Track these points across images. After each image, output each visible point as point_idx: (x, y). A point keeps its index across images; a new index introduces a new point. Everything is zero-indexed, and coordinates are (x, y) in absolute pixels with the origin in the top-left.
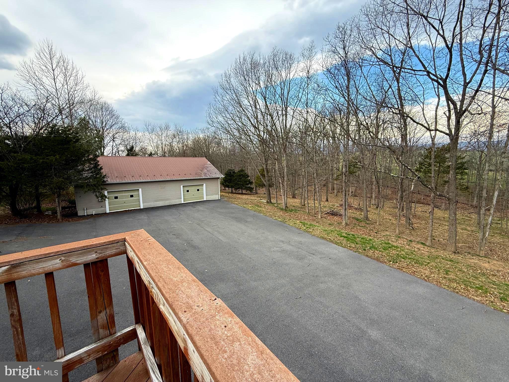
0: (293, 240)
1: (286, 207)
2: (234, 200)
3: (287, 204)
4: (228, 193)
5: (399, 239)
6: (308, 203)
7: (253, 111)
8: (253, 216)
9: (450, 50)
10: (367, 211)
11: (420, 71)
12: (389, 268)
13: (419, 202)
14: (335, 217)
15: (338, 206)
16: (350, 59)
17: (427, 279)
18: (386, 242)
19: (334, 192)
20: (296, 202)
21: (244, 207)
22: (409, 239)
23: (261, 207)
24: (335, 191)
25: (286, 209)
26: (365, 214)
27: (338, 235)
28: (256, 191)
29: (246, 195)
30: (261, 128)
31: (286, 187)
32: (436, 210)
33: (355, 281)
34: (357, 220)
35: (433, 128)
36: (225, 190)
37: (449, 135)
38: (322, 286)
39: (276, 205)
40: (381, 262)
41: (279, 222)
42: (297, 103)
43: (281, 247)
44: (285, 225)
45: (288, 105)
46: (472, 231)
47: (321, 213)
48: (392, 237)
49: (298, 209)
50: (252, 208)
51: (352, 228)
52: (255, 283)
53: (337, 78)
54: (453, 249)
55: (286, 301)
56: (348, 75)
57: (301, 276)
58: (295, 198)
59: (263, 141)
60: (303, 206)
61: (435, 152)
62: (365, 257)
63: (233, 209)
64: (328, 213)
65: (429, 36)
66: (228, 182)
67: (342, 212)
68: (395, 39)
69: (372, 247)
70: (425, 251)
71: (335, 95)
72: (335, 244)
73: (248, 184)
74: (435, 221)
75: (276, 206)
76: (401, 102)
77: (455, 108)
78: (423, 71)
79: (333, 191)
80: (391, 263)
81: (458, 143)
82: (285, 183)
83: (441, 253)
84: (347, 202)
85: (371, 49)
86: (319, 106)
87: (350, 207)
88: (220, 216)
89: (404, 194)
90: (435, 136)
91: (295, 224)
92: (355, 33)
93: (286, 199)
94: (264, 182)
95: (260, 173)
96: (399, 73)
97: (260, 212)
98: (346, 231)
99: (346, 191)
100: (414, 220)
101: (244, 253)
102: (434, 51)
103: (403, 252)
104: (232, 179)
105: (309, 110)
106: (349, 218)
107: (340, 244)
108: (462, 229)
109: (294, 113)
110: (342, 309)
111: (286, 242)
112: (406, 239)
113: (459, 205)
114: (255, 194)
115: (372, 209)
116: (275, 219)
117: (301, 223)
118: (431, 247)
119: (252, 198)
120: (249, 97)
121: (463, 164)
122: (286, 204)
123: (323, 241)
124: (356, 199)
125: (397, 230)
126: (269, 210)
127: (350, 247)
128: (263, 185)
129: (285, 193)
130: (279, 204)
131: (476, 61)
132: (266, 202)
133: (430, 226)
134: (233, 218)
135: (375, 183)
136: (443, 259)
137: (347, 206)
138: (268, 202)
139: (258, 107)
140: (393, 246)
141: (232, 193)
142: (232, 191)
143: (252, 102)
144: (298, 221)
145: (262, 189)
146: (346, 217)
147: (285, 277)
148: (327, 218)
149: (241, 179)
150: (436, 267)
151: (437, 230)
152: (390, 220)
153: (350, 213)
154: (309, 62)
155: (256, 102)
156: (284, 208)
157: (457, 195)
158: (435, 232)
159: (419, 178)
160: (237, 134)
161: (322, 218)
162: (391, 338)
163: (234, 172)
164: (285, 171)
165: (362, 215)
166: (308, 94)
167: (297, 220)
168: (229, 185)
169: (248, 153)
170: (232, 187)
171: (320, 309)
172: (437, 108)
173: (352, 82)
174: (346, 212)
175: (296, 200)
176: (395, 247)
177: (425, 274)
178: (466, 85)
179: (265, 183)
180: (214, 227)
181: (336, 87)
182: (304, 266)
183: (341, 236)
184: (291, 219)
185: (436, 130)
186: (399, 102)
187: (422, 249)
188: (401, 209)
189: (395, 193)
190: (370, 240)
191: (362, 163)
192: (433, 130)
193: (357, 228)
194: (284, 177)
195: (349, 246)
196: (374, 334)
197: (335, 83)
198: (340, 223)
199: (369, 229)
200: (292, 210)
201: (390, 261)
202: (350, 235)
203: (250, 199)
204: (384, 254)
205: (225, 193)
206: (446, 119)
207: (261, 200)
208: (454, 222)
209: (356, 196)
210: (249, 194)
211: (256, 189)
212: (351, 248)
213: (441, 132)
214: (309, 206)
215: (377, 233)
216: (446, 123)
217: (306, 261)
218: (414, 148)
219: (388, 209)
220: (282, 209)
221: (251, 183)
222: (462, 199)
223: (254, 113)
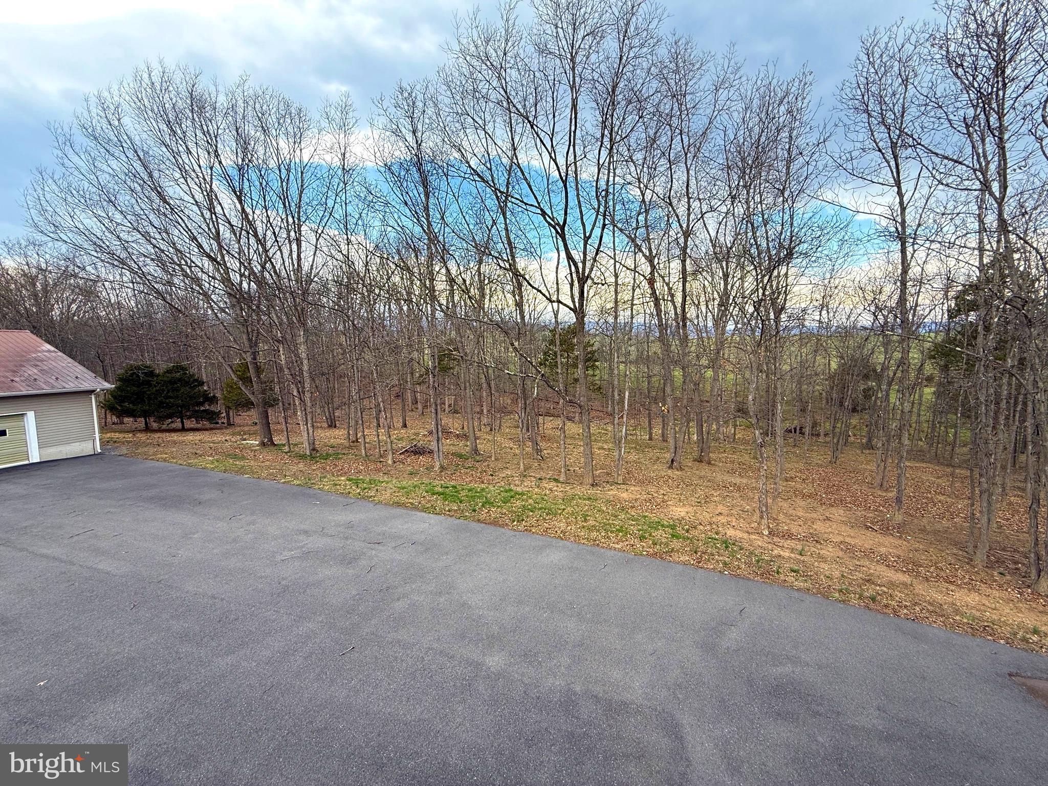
0: (333, 524)
1: (314, 449)
2: (152, 450)
3: (314, 443)
4: (134, 431)
5: (525, 479)
6: (364, 436)
7: (205, 219)
8: (222, 485)
9: (565, 183)
10: (476, 439)
11: (532, 205)
12: (513, 533)
13: (548, 414)
14: (421, 458)
15: (425, 435)
16: (427, 156)
17: (563, 536)
18: (507, 488)
19: (417, 408)
20: (338, 436)
21: (189, 465)
22: (538, 476)
23: (243, 458)
24: (420, 406)
25: (314, 454)
26: (472, 444)
27: (427, 492)
28: (229, 419)
29: (197, 433)
30: (233, 264)
31: (309, 404)
32: (569, 424)
33: (461, 574)
34: (460, 456)
35: (554, 298)
36: (122, 423)
37: (574, 310)
38: (399, 606)
39: (286, 449)
40: (500, 526)
41: (296, 489)
42: (325, 220)
43: (302, 547)
44: (311, 491)
45: (303, 219)
46: (609, 449)
47: (393, 453)
48: (516, 479)
49: (344, 452)
50: (216, 464)
51: (452, 474)
52: (229, 659)
53: (405, 185)
54: (591, 481)
55: (318, 670)
56: (425, 183)
57: (354, 600)
58: (335, 427)
59: (237, 296)
60: (353, 442)
61: (560, 335)
62: (475, 525)
63: (152, 474)
64: (406, 451)
65: (541, 155)
66: (132, 403)
67: (433, 446)
68: (495, 144)
69: (488, 503)
70: (558, 490)
71: (403, 218)
72: (423, 511)
73: (202, 404)
74: (568, 441)
75: (286, 451)
76: (511, 250)
77: (577, 272)
78: (536, 207)
79: (415, 406)
80: (515, 523)
81: (584, 324)
82: (308, 395)
83: (579, 490)
84: (439, 426)
85: (460, 150)
86: (375, 234)
87: (447, 433)
88: (102, 502)
89: (528, 402)
90: (558, 311)
91: (336, 485)
92: (430, 111)
93: (311, 431)
94: (250, 396)
95: (235, 374)
96: (505, 201)
97: (241, 471)
98: (443, 482)
99: (436, 405)
100: (543, 445)
101: (190, 588)
102: (548, 180)
103: (530, 501)
104: (145, 392)
105: (353, 239)
106: (446, 455)
107: (432, 510)
108: (599, 449)
109: (317, 240)
110: (439, 639)
111: (315, 532)
112: (535, 477)
113: (593, 414)
114: (226, 428)
115: (484, 434)
116: (284, 483)
117: (349, 480)
118: (566, 483)
119: (218, 437)
120: (189, 180)
121: (592, 353)
122: (312, 444)
123: (398, 510)
124: (458, 418)
125: (522, 464)
126: (268, 463)
127: (449, 511)
128: (248, 405)
129: (309, 419)
130: (296, 445)
131: (594, 209)
132: (258, 445)
133: (562, 450)
134: (151, 499)
135: (485, 385)
136: (580, 498)
137: (440, 433)
138: (263, 444)
139: (218, 209)
140: (517, 493)
141: (147, 429)
142: (146, 424)
143: (199, 197)
144: (343, 478)
145: (248, 413)
146: (441, 453)
147: (315, 614)
148: (404, 461)
149: (178, 391)
150: (573, 514)
151: (571, 454)
152: (511, 449)
153: (448, 444)
154: (342, 136)
155: (211, 197)
156: (308, 453)
157: (589, 400)
158: (570, 459)
159: (543, 375)
160: (152, 268)
161: (394, 462)
162: (520, 657)
163: (151, 374)
164: (305, 368)
165: (467, 446)
166: (346, 204)
167: (341, 475)
168: (134, 411)
169: (198, 323)
170: (146, 414)
171: (396, 657)
172: (557, 268)
173: (432, 200)
174: (440, 445)
175: (336, 432)
176: (519, 494)
177: (560, 528)
178: (586, 239)
179: (252, 399)
180: (76, 538)
181: (406, 204)
182: (360, 576)
183: (433, 494)
184: (325, 477)
185: (559, 302)
186: (508, 250)
187: (555, 488)
188: (525, 428)
189: (514, 401)
190: (483, 490)
191: (461, 351)
192: (554, 302)
193: (460, 472)
194: (302, 383)
195: (447, 509)
196: (495, 661)
197: (402, 195)
198: (430, 468)
199: (480, 470)
200: (328, 456)
201: (514, 521)
202: (448, 487)
203: (209, 442)
204: (505, 511)
205: (120, 432)
206: (569, 286)
207: (245, 440)
208: (589, 440)
209: (456, 412)
210: (206, 430)
211: (228, 415)
212: (451, 514)
213: (565, 305)
214: (367, 440)
215: (492, 475)
216: (569, 293)
217: (364, 562)
218: (536, 328)
219: (507, 430)
220: (303, 457)
221: (213, 400)
222: (596, 404)
223: (208, 225)
